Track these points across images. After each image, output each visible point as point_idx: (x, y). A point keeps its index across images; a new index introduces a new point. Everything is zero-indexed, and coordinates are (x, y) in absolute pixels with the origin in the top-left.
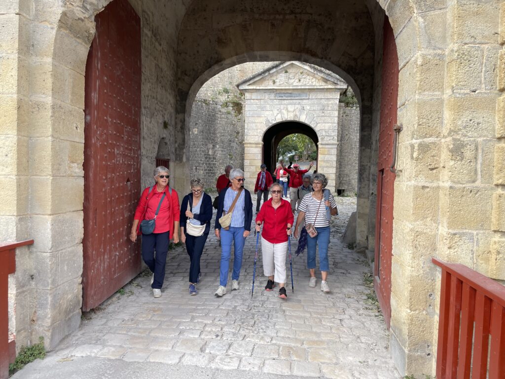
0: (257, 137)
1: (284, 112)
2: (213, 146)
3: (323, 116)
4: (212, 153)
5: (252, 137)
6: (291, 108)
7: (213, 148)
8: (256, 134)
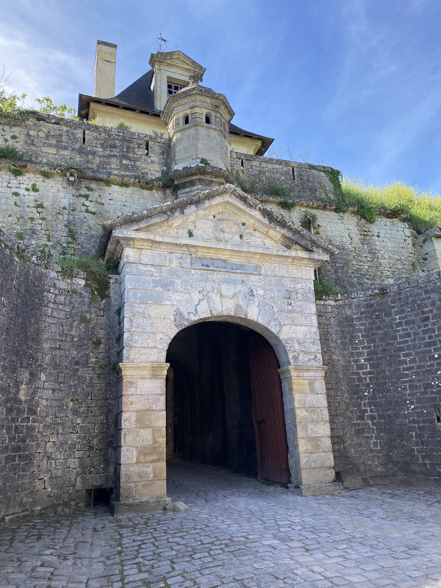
0: (155, 350)
1: (215, 297)
2: (31, 374)
3: (290, 311)
4: (26, 395)
5: (143, 351)
6: (227, 290)
7: (30, 382)
8: (151, 344)
